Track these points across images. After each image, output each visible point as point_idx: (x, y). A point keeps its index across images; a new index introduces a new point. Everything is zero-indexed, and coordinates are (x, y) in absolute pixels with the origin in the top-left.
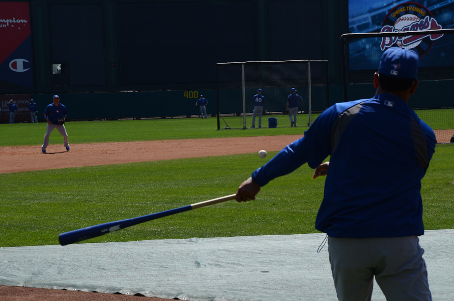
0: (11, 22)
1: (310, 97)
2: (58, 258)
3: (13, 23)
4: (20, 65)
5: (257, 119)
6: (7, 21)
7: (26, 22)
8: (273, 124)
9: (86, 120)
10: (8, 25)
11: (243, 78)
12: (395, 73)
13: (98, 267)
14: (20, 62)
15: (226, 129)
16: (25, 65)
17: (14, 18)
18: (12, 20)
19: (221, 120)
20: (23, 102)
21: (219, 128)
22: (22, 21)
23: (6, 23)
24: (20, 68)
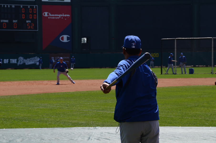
0: (62, 16)
1: (213, 57)
2: (26, 134)
3: (62, 17)
4: (65, 38)
5: (183, 69)
6: (60, 15)
7: (69, 16)
8: (191, 72)
9: (98, 68)
10: (60, 17)
11: (176, 47)
12: (134, 47)
13: (41, 138)
14: (65, 37)
15: (165, 74)
16: (68, 39)
17: (63, 14)
18: (62, 15)
19: (163, 69)
20: (66, 58)
21: (162, 73)
22: (67, 15)
23: (59, 17)
24: (65, 40)
